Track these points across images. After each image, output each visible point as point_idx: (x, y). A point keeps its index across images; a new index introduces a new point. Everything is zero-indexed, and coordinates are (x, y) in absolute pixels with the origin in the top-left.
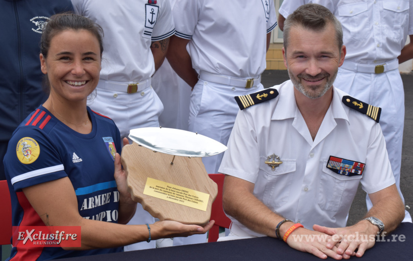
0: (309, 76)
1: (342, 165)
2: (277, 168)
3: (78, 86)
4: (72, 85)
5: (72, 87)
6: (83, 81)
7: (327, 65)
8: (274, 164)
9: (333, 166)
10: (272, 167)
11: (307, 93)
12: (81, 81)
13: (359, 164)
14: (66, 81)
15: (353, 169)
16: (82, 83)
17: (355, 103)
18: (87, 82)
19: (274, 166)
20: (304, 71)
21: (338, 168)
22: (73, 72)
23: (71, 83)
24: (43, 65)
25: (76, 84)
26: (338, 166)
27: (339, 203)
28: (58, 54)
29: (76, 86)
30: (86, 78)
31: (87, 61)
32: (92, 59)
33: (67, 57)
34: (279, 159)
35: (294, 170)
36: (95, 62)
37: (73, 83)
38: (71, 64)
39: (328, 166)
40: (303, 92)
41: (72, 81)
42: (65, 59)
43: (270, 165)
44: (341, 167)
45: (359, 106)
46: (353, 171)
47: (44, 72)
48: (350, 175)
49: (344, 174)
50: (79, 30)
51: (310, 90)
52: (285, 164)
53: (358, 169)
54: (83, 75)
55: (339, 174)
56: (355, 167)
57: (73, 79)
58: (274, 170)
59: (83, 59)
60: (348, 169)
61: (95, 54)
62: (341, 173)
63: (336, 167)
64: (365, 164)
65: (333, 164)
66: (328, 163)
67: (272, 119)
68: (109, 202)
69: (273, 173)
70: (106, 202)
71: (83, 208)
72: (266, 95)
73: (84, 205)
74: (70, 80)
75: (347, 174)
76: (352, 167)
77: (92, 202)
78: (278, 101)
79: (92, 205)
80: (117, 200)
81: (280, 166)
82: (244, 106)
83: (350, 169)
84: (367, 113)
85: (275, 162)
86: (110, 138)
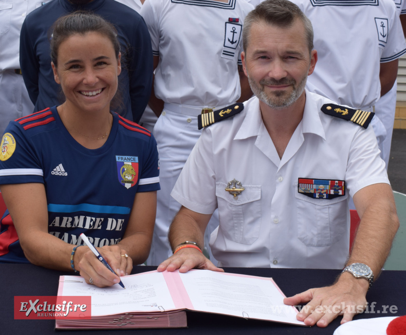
0: (273, 80)
1: (315, 186)
2: (239, 196)
3: (93, 96)
4: (86, 95)
5: (86, 98)
6: (98, 90)
7: (294, 68)
8: (236, 191)
9: (304, 190)
10: (233, 195)
11: (270, 100)
12: (96, 91)
13: (337, 182)
14: (80, 92)
15: (331, 189)
16: (97, 92)
17: (338, 110)
18: (103, 89)
19: (236, 194)
20: (267, 75)
21: (312, 191)
22: (85, 81)
23: (85, 93)
24: (56, 74)
25: (90, 94)
26: (312, 188)
27: (329, 235)
28: (67, 64)
29: (91, 96)
30: (102, 87)
31: (100, 67)
32: (105, 63)
33: (76, 65)
34: (240, 185)
35: (259, 198)
36: (109, 66)
37: (87, 94)
38: (82, 73)
39: (299, 191)
40: (266, 101)
41: (86, 91)
42: (75, 68)
43: (231, 193)
44: (315, 190)
45: (342, 113)
46: (332, 192)
47: (58, 82)
48: (330, 197)
49: (321, 197)
50: (86, 33)
51: (273, 97)
52: (248, 190)
54: (97, 83)
56: (332, 186)
57: (86, 89)
58: (237, 199)
59: (95, 65)
60: (325, 191)
61: (107, 58)
62: (317, 196)
63: (309, 191)
64: (344, 181)
65: (304, 187)
66: (298, 187)
67: (235, 139)
68: (100, 228)
69: (236, 203)
70: (94, 227)
71: (53, 225)
72: (230, 110)
73: (54, 222)
74: (83, 91)
75: (325, 197)
76: (328, 187)
77: (67, 221)
78: (245, 117)
79: (66, 224)
80: (111, 228)
81: (243, 193)
82: (203, 125)
83: (327, 190)
84: (352, 119)
85: (236, 189)
86: (133, 157)
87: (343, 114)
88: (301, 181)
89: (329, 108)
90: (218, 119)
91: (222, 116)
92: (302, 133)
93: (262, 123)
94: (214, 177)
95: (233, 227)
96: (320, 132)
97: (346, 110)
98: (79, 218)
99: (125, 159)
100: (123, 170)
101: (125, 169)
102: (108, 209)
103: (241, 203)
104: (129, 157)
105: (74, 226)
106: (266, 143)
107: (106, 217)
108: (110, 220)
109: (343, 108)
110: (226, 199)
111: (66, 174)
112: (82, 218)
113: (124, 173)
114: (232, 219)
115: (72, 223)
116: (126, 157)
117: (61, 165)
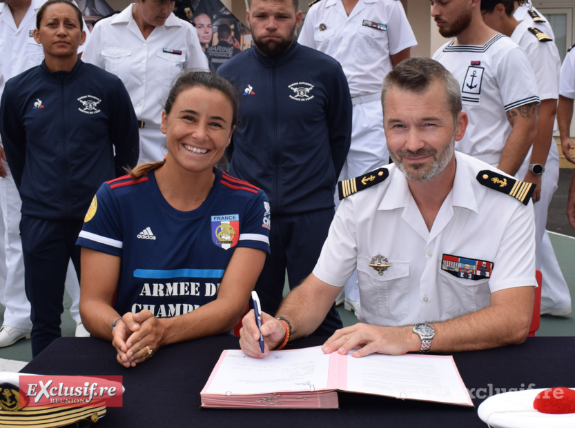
1: (460, 265)
2: (385, 272)
3: (196, 152)
5: (189, 153)
6: (204, 149)
7: (432, 137)
8: (382, 267)
9: (448, 268)
10: (378, 270)
12: (201, 149)
13: (485, 262)
14: (184, 145)
15: (478, 269)
16: (202, 151)
17: (495, 180)
18: (208, 151)
19: (381, 270)
20: (404, 145)
21: (457, 270)
22: (194, 135)
23: (189, 148)
25: (195, 149)
28: (182, 112)
29: (194, 152)
30: (208, 146)
31: (213, 127)
32: (220, 126)
33: (191, 117)
34: (386, 260)
35: (407, 274)
36: (222, 130)
37: (191, 149)
38: (194, 126)
39: (443, 268)
41: (191, 146)
42: (189, 119)
44: (460, 269)
45: (500, 184)
46: (479, 273)
48: (475, 278)
49: (466, 277)
52: (395, 266)
53: (483, 269)
55: (459, 277)
56: (479, 267)
57: (192, 144)
58: (382, 274)
59: (210, 124)
60: (471, 271)
62: (462, 276)
63: (453, 269)
64: (493, 263)
65: (448, 264)
66: (442, 263)
67: (379, 209)
68: (198, 294)
69: (381, 278)
70: (190, 293)
71: (144, 294)
72: (374, 177)
73: (144, 290)
74: (188, 145)
75: (470, 277)
76: (474, 268)
77: (159, 288)
78: (389, 184)
79: (158, 292)
80: (211, 293)
81: (388, 269)
82: (344, 195)
83: (473, 270)
84: (511, 193)
85: (382, 265)
86: (232, 215)
87: (501, 186)
88: (446, 257)
89: (485, 176)
90: (360, 187)
91: (365, 183)
92: (451, 206)
93: (409, 193)
94: (356, 249)
95: (377, 302)
96: (472, 206)
97: (505, 179)
98: (172, 285)
99: (223, 218)
100: (219, 230)
101: (222, 229)
102: (205, 273)
103: (387, 279)
104: (227, 216)
105: (167, 295)
106: (413, 215)
107: (203, 282)
108: (208, 285)
109: (501, 177)
110: (368, 273)
111: (154, 238)
112: (175, 284)
113: (220, 233)
114: (376, 294)
115: (165, 290)
116: (224, 216)
117: (148, 229)
